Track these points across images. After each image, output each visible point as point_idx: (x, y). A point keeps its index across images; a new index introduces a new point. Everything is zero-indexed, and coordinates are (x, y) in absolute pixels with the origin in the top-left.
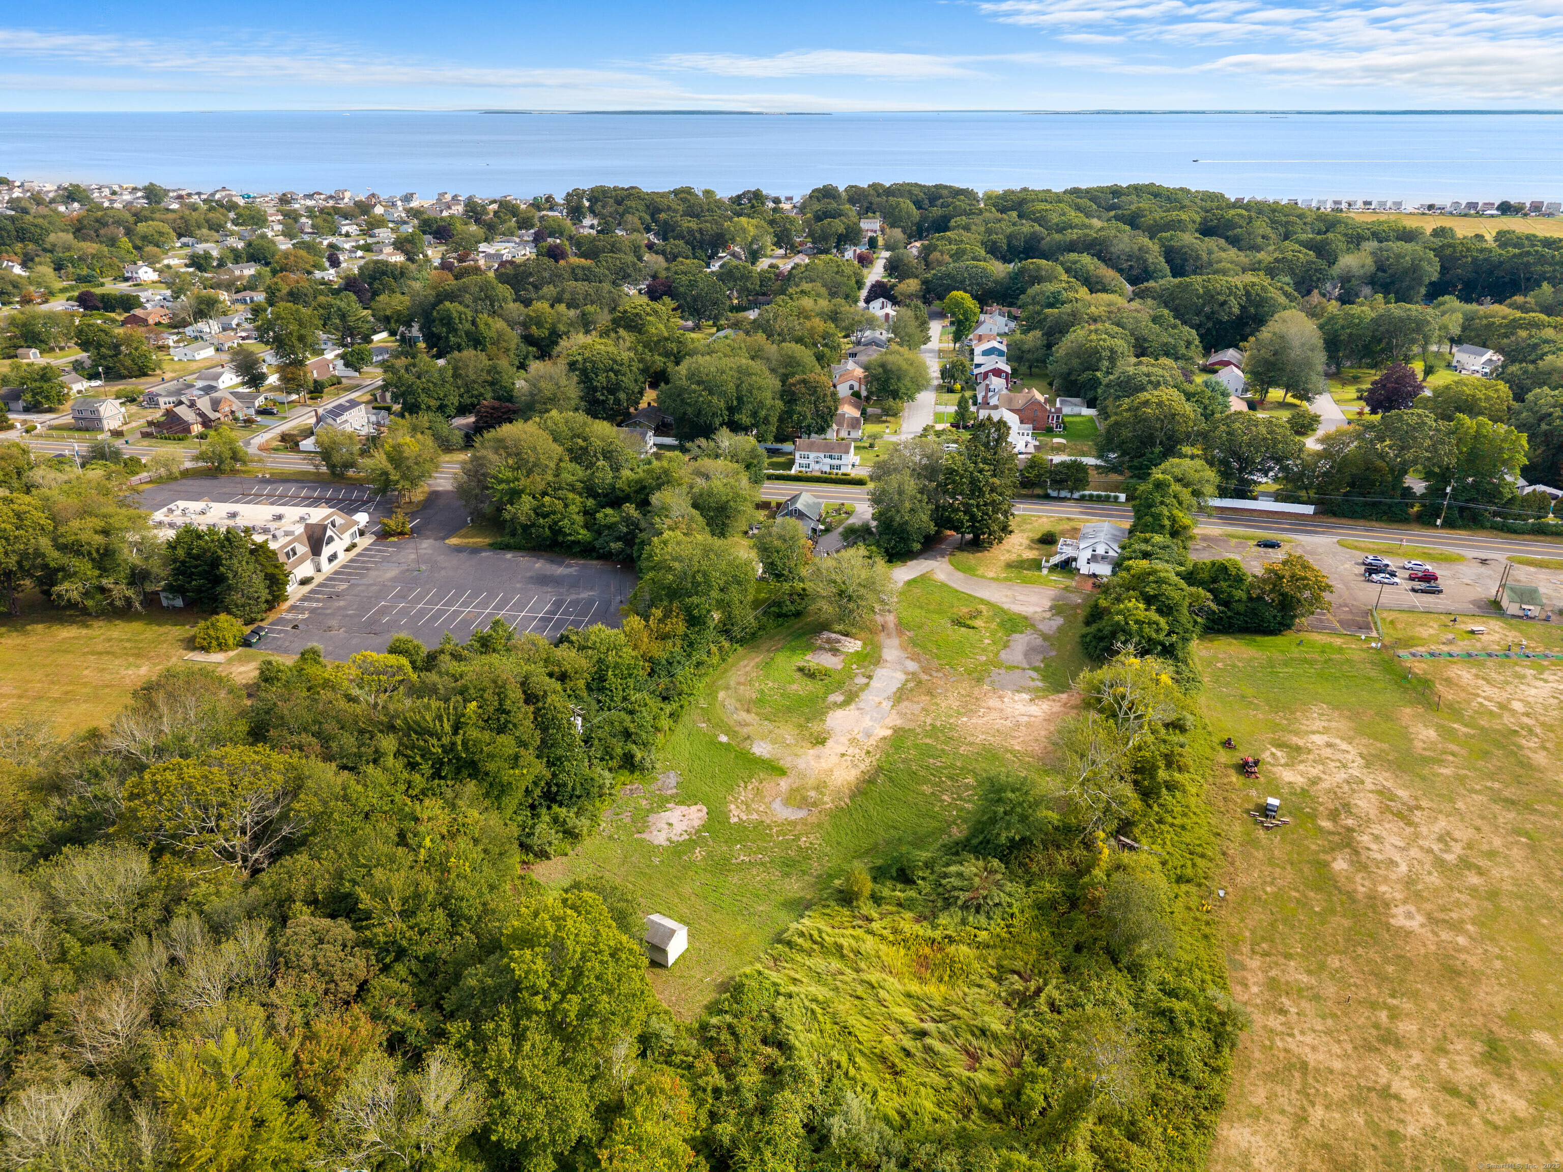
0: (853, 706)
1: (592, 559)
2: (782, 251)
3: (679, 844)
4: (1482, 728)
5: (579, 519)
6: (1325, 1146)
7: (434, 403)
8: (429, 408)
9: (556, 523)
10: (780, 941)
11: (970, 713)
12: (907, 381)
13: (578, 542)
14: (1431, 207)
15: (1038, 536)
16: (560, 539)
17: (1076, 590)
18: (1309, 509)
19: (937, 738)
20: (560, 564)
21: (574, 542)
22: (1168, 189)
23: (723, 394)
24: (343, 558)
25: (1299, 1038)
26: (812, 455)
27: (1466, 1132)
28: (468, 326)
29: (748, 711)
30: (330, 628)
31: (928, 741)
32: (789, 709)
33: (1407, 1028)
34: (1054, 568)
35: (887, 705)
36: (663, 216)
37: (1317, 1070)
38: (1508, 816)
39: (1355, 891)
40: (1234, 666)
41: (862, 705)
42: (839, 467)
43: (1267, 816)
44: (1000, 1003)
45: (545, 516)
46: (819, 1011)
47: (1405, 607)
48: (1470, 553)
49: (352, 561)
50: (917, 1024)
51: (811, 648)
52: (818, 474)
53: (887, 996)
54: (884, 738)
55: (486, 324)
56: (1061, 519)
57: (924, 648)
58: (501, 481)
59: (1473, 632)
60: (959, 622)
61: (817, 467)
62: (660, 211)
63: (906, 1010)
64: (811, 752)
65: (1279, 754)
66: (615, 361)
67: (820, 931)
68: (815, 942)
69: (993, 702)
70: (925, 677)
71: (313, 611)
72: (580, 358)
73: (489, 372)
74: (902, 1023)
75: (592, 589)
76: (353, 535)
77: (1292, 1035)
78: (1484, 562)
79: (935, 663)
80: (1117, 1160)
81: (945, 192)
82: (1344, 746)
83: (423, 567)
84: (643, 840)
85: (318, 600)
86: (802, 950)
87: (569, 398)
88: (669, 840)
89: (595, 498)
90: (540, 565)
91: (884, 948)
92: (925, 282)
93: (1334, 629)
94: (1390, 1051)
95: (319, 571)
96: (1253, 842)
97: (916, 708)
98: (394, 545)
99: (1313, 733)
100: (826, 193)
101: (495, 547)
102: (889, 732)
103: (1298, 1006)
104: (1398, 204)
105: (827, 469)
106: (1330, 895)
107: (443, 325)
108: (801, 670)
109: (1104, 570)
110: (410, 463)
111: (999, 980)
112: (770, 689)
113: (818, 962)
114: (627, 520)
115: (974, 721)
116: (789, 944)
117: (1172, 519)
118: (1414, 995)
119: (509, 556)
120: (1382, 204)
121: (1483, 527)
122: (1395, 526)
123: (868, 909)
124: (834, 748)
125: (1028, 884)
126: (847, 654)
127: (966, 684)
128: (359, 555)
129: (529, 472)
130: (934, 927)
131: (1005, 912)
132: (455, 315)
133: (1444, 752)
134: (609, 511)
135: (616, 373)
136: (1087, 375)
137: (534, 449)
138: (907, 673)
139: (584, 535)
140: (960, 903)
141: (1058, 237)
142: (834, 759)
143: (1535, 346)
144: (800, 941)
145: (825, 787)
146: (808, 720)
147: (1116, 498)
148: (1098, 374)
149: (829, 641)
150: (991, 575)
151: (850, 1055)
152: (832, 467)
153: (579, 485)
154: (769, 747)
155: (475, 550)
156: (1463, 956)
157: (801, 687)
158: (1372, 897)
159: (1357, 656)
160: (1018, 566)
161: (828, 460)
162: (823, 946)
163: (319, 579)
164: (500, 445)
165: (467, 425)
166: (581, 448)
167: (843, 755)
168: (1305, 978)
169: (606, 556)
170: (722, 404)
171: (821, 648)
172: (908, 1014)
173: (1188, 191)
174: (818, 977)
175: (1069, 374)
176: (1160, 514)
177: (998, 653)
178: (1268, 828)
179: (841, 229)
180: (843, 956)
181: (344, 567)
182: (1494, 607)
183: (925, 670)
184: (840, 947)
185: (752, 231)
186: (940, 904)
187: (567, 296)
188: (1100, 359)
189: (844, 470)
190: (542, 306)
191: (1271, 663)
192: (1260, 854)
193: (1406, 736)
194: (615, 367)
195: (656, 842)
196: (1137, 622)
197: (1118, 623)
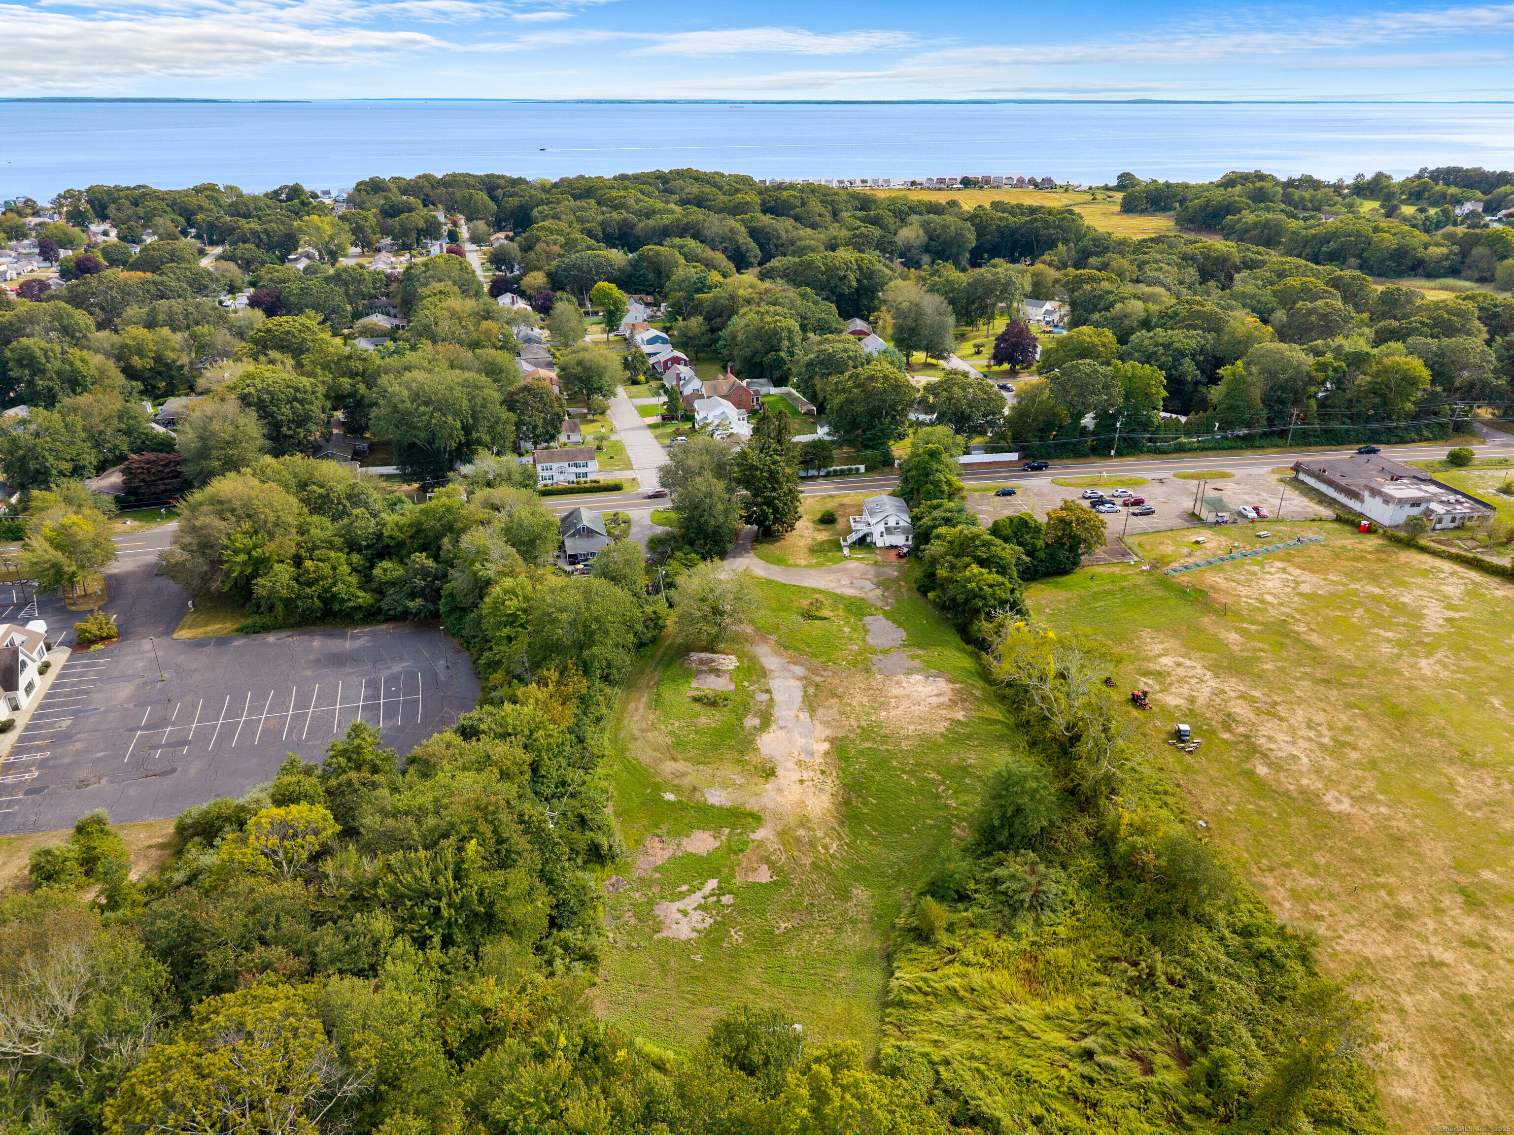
0: (774, 727)
1: (379, 622)
2: (359, 250)
3: (708, 932)
4: (1262, 624)
5: (354, 580)
6: (1433, 1028)
7: (67, 466)
8: (61, 473)
9: (326, 590)
10: (887, 1005)
11: (884, 705)
12: (606, 378)
13: (360, 607)
14: (913, 183)
15: (819, 516)
16: (336, 607)
17: (886, 564)
18: (1014, 456)
19: (874, 740)
20: (344, 636)
21: (354, 608)
22: (705, 174)
23: (457, 413)
24: (42, 685)
25: (1347, 937)
26: (555, 466)
27: (1504, 975)
28: (57, 364)
29: (674, 759)
30: (83, 783)
31: (868, 744)
32: (715, 747)
33: (1405, 899)
34: (852, 546)
35: (804, 716)
36: (200, 217)
37: (1379, 961)
38: (1333, 695)
39: (1288, 790)
40: (1059, 609)
41: (781, 723)
42: (586, 475)
43: (1183, 741)
44: (1125, 997)
45: (310, 584)
46: (982, 1067)
47: (1138, 530)
48: (1149, 476)
49: (54, 686)
50: (1074, 1046)
51: (689, 674)
52: (566, 485)
53: (1034, 1028)
54: (827, 753)
55: (82, 361)
56: (824, 498)
57: (796, 649)
58: (237, 552)
59: (1197, 542)
60: (808, 616)
61: (562, 478)
62: (194, 213)
63: (1056, 1034)
64: (768, 786)
65: (1150, 682)
66: (297, 390)
67: (925, 980)
68: (926, 994)
69: (895, 691)
70: (818, 679)
71: (42, 764)
72: (252, 390)
73: (120, 418)
74: (1062, 1049)
75: (401, 659)
76: (41, 654)
77: (1340, 937)
78: (1161, 481)
79: (816, 662)
80: (1323, 1111)
81: (502, 182)
82: (1189, 663)
83: (166, 676)
84: (667, 939)
85: (39, 749)
86: (917, 1007)
87: (252, 438)
88: (694, 930)
89: (359, 551)
90: (317, 643)
91: (988, 975)
92: (549, 275)
93: (1104, 560)
94: (1409, 923)
95: (16, 708)
96: (1188, 770)
97: (834, 712)
98: (101, 654)
99: (1160, 656)
100: (375, 186)
101: (245, 631)
102: (826, 746)
103: (1326, 909)
104: (887, 181)
105: (573, 478)
106: (1274, 800)
107: (22, 366)
108: (697, 700)
109: (899, 540)
110: (88, 546)
111: (1105, 971)
112: (680, 728)
113: (941, 1014)
114: (424, 572)
115: (893, 713)
116: (901, 1004)
117: (949, 483)
118: (1389, 868)
119: (271, 638)
120: (875, 181)
121: (1142, 452)
122: (1081, 461)
123: (946, 940)
124: (788, 775)
125: (1064, 867)
126: (730, 673)
127: (859, 677)
128: (60, 676)
129: (271, 535)
130: (1018, 937)
131: (1063, 901)
132: (38, 353)
133: (1255, 650)
134: (386, 564)
135: (302, 402)
136: (772, 355)
137: (270, 505)
138: (799, 679)
139: (364, 598)
140: (1026, 905)
141: (651, 222)
142: (797, 789)
143: (1101, 297)
144: (911, 997)
145: (809, 821)
146: (741, 753)
147: (857, 470)
148: (782, 354)
149: (702, 662)
150: (803, 562)
151: (1042, 1104)
152: (578, 475)
153: (338, 541)
154: (724, 793)
155: (222, 641)
156: (1394, 823)
157: (707, 719)
158: (1303, 792)
159: (1140, 580)
160: (816, 549)
161: (573, 469)
162: (936, 995)
163: (22, 720)
164: (223, 508)
165: (113, 487)
166: (321, 496)
167: (802, 782)
168: (1310, 881)
169: (402, 617)
170: (458, 425)
171: (701, 672)
172: (1058, 1038)
173: (722, 175)
174: (955, 1031)
175: (753, 357)
176: (940, 481)
177: (864, 640)
178: (1191, 752)
179: (422, 224)
180: (961, 999)
181: (47, 696)
182: (1194, 518)
183: (814, 672)
184: (953, 991)
185: (329, 230)
186: (1007, 911)
187: (161, 317)
188: (780, 341)
189: (591, 477)
190: (136, 333)
191: (1083, 601)
192: (1200, 778)
193: (1223, 645)
194: (296, 397)
195: (683, 937)
196: (990, 586)
197: (972, 591)
